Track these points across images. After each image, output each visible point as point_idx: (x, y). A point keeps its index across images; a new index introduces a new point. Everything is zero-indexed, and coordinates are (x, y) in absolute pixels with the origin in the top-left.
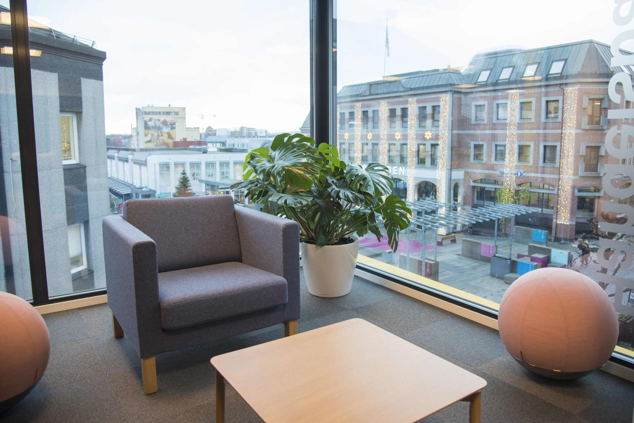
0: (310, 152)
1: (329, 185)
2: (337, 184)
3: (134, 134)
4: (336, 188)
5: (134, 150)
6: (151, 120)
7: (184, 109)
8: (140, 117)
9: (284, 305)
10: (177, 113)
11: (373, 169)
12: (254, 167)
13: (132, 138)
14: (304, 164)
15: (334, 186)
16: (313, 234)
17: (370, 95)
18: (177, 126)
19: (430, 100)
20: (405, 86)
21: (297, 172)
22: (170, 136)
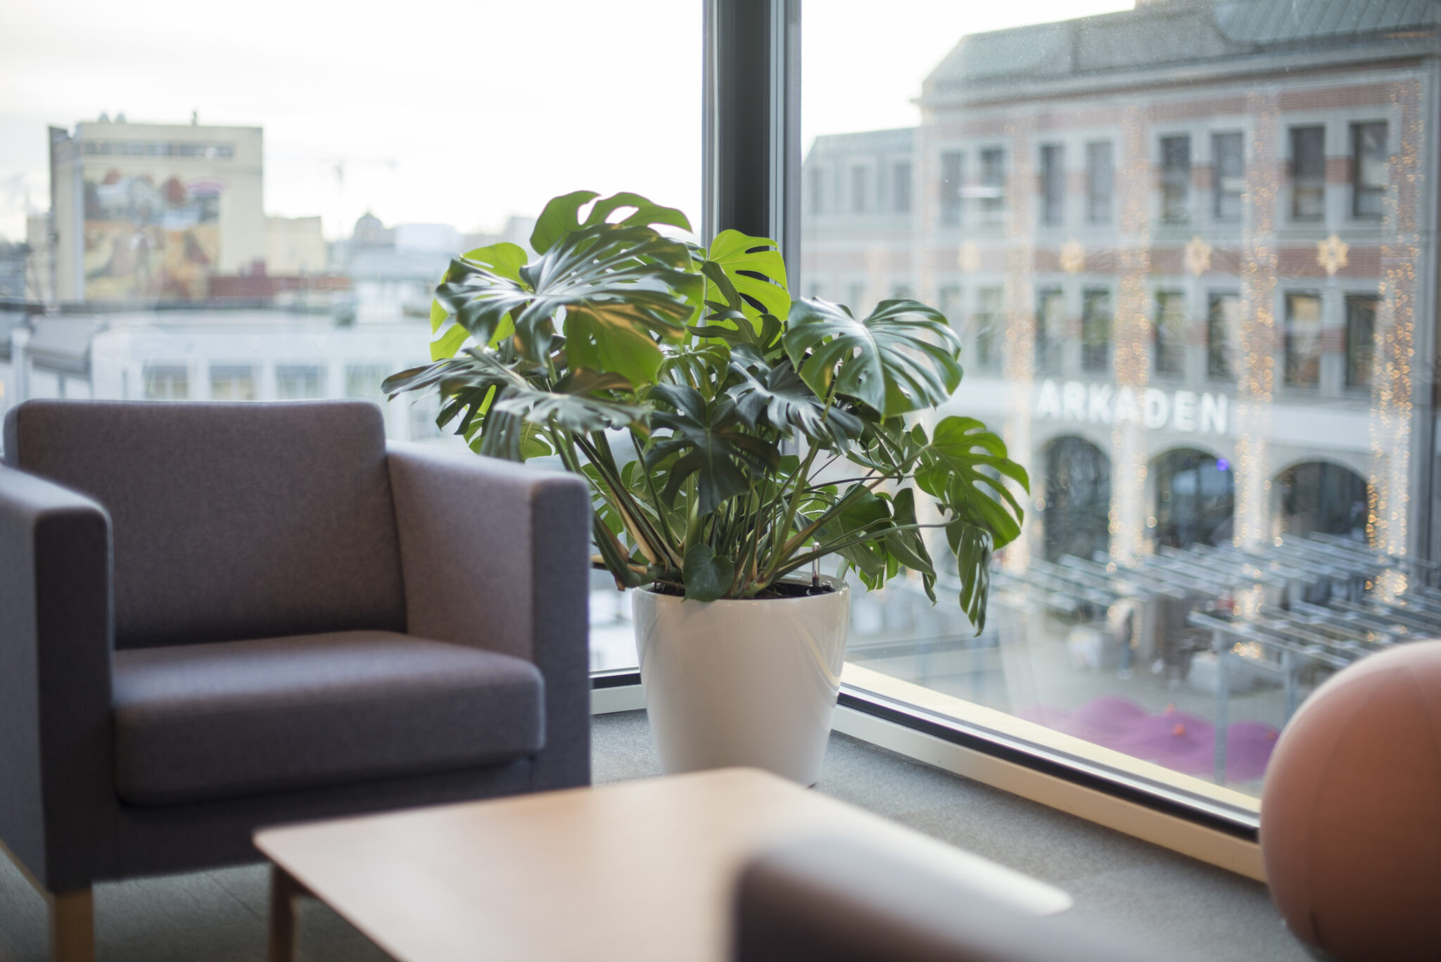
0: (661, 255)
1: (735, 378)
2: (767, 378)
3: (42, 238)
4: (760, 390)
5: (36, 310)
6: (111, 179)
7: (258, 131)
8: (64, 167)
9: (532, 757)
10: (226, 151)
11: (892, 319)
12: (458, 303)
13: (28, 259)
14: (635, 296)
15: (753, 383)
16: (681, 564)
17: (1077, 70)
18: (226, 204)
19: (1349, 98)
20: (1232, 35)
21: (609, 323)
22: (193, 251)
